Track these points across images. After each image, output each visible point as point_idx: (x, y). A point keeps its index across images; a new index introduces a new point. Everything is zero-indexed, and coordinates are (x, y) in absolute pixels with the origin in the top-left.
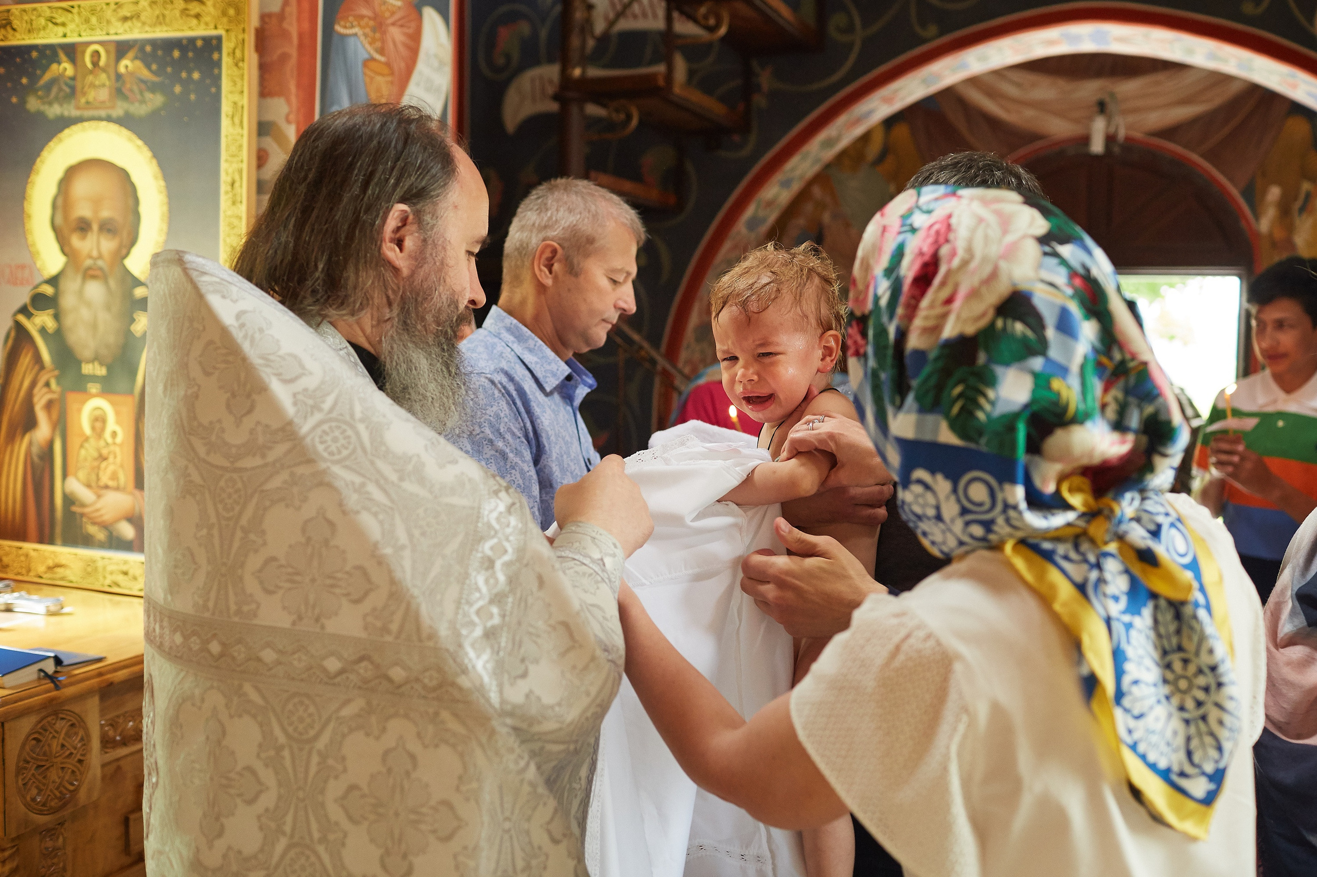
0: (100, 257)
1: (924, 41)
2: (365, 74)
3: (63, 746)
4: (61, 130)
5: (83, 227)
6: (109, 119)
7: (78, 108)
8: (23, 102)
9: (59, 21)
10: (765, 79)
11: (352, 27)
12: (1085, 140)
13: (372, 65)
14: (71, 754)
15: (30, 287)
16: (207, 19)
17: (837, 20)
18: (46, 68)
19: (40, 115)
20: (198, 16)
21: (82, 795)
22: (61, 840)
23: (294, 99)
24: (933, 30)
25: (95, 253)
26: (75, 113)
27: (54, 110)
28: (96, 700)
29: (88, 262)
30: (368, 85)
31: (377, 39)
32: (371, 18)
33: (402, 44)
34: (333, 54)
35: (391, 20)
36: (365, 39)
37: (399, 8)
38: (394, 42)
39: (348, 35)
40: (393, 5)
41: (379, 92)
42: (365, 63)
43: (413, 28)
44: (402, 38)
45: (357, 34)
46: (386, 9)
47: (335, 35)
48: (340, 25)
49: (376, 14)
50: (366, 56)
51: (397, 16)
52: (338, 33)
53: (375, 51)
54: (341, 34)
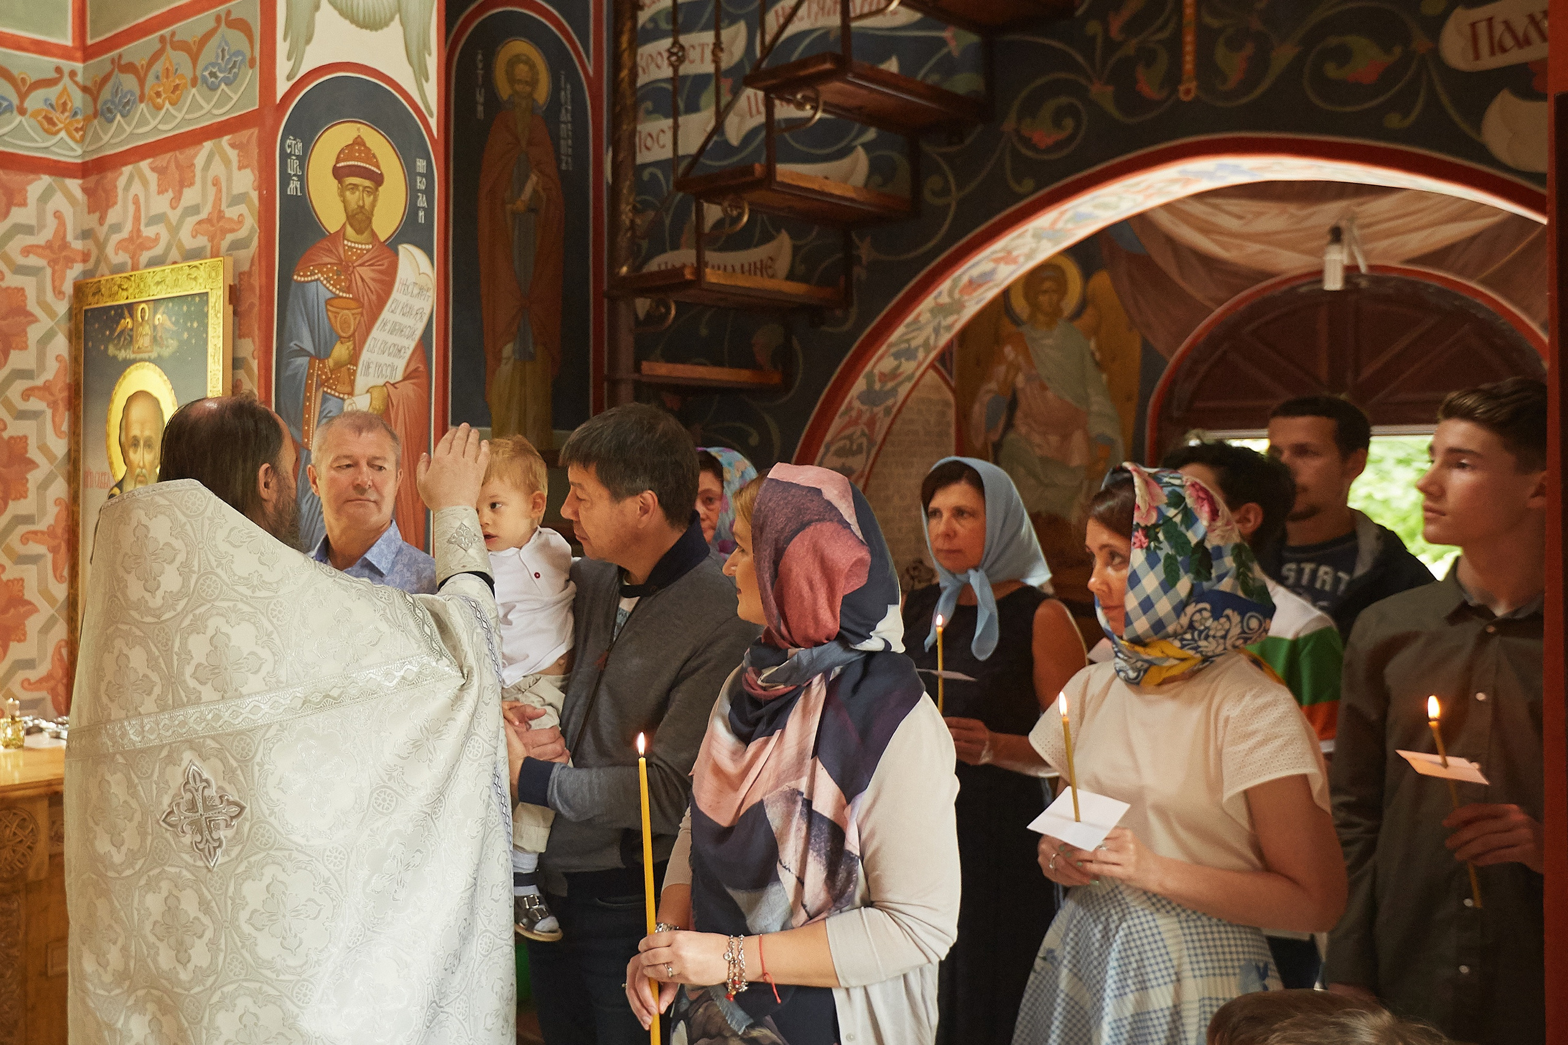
0: (144, 467)
1: (1021, 197)
2: (327, 310)
3: (15, 834)
4: (124, 370)
5: (135, 443)
6: (149, 360)
7: (134, 352)
8: (106, 349)
9: (125, 287)
10: (865, 251)
11: (313, 274)
12: (1318, 275)
13: (336, 302)
14: (21, 841)
15: (108, 490)
16: (200, 280)
17: (933, 182)
18: (118, 323)
19: (115, 357)
20: (195, 279)
21: (31, 874)
22: (16, 904)
23: (257, 339)
24: (1029, 183)
25: (141, 464)
26: (132, 356)
27: (122, 354)
28: (46, 803)
29: (138, 470)
30: (333, 320)
31: (343, 281)
32: (334, 264)
33: (373, 279)
34: (291, 299)
35: (359, 262)
36: (329, 282)
37: (368, 251)
38: (363, 280)
39: (308, 282)
40: (361, 249)
41: (345, 323)
42: (328, 302)
43: (386, 265)
44: (372, 275)
45: (318, 279)
46: (353, 254)
47: (293, 283)
48: (299, 275)
49: (341, 260)
50: (330, 295)
51: (366, 258)
52: (296, 281)
53: (340, 290)
54: (300, 282)
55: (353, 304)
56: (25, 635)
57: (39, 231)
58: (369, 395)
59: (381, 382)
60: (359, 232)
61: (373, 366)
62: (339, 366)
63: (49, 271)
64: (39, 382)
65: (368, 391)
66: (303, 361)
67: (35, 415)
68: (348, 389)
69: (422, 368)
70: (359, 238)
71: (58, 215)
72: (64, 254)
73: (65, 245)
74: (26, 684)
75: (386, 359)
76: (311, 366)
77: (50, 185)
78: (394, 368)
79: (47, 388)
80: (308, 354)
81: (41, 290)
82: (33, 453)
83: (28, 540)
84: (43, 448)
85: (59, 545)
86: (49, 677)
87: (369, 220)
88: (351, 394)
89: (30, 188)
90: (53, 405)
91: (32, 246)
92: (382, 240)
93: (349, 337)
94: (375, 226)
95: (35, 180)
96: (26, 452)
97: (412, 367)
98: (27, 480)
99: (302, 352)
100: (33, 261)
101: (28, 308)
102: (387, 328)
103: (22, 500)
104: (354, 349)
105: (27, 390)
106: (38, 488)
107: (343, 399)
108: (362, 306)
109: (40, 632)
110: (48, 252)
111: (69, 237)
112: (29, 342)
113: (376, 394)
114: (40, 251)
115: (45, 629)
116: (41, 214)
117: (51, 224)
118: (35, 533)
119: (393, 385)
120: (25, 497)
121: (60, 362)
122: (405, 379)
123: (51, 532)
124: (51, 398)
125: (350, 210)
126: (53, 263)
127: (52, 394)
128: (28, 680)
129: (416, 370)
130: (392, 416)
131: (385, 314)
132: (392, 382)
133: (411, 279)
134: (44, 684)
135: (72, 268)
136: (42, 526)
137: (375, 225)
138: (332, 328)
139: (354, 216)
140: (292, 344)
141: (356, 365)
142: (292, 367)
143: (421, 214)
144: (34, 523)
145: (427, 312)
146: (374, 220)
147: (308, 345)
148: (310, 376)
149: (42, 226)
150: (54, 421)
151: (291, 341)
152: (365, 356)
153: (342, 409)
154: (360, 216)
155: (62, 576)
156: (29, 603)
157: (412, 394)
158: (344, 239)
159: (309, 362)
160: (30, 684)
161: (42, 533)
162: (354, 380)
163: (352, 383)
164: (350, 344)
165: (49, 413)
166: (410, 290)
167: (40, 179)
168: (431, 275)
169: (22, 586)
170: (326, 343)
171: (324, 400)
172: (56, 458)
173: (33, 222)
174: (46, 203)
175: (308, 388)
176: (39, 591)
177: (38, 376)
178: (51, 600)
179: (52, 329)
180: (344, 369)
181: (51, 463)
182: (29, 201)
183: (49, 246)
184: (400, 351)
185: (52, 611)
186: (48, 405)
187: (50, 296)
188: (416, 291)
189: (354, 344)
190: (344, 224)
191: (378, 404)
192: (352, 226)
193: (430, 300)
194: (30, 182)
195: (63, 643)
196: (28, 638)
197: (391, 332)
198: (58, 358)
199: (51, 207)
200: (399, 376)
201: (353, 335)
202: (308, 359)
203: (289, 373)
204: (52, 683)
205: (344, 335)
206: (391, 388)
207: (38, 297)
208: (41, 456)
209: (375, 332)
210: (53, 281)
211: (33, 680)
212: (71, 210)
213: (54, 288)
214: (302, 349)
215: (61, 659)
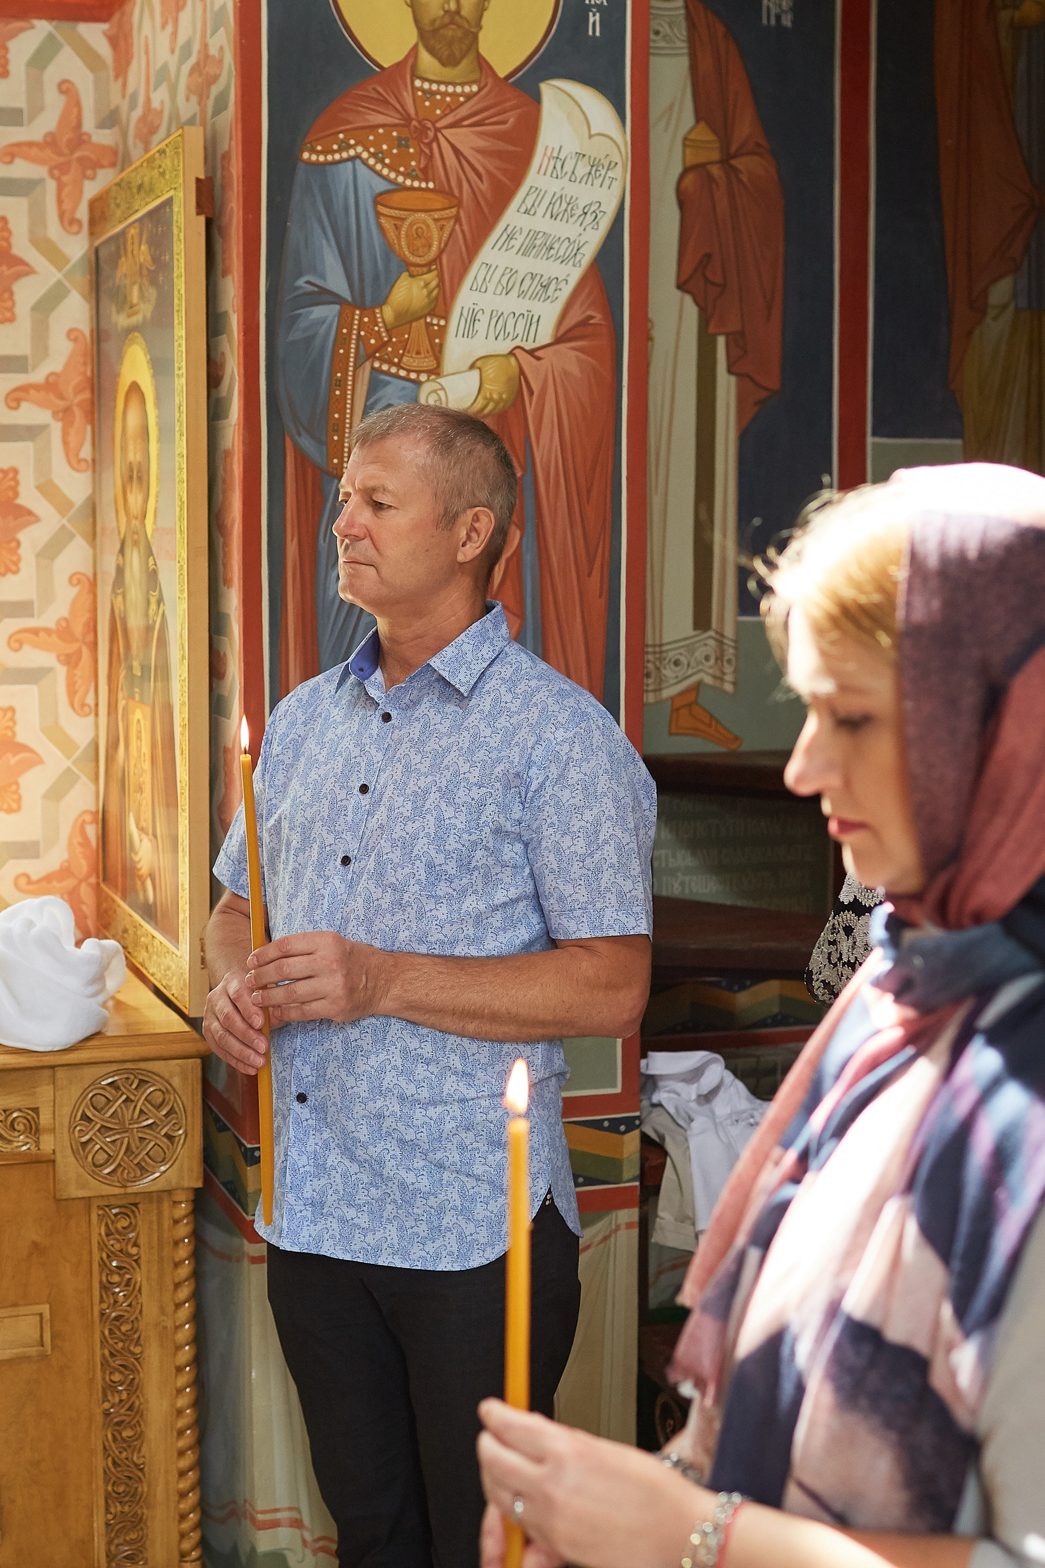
0: (137, 517)
2: (378, 214)
6: (138, 327)
9: (118, 201)
11: (346, 147)
13: (397, 198)
15: (115, 557)
16: (167, 176)
20: (164, 173)
23: (236, 276)
25: (135, 512)
26: (127, 323)
27: (120, 321)
29: (133, 523)
30: (391, 234)
31: (412, 157)
32: (394, 126)
33: (479, 151)
34: (296, 196)
35: (450, 119)
36: (382, 161)
37: (469, 97)
38: (457, 152)
39: (335, 163)
40: (454, 95)
41: (419, 237)
42: (378, 199)
43: (511, 120)
44: (481, 143)
45: (358, 156)
46: (436, 105)
47: (301, 167)
48: (313, 151)
49: (408, 119)
50: (382, 186)
51: (463, 112)
52: (309, 163)
53: (406, 175)
54: (317, 164)
55: (438, 201)
56: (19, 800)
57: (32, 118)
58: (475, 373)
59: (504, 347)
60: (448, 61)
61: (484, 319)
62: (406, 319)
63: (51, 186)
64: (38, 376)
65: (472, 367)
66: (326, 312)
67: (31, 432)
68: (430, 363)
69: (598, 318)
70: (448, 73)
71: (66, 88)
72: (78, 154)
73: (80, 139)
74: (23, 881)
75: (512, 303)
76: (344, 320)
77: (50, 38)
78: (532, 321)
79: (51, 385)
80: (335, 298)
81: (37, 218)
82: (29, 497)
83: (21, 643)
84: (48, 489)
85: (79, 652)
86: (65, 872)
87: (473, 39)
88: (436, 371)
89: (12, 45)
90: (64, 415)
91: (19, 145)
92: (502, 74)
93: (429, 264)
94: (484, 49)
95: (22, 30)
96: (16, 495)
97: (575, 316)
98: (19, 544)
99: (324, 296)
100: (21, 169)
101: (15, 251)
102: (517, 243)
103: (10, 576)
104: (441, 284)
105: (17, 389)
106: (39, 555)
107: (418, 383)
108: (459, 205)
109: (46, 797)
110: (48, 153)
111: (88, 125)
112: (17, 310)
113: (490, 370)
114: (34, 151)
115: (56, 793)
116: (35, 87)
117: (54, 103)
118: (35, 631)
119: (531, 352)
120: (16, 572)
121: (75, 340)
122: (559, 340)
123: (64, 631)
124: (61, 404)
125: (426, 21)
126: (58, 171)
127: (61, 397)
128: (27, 876)
129: (584, 323)
130: (530, 412)
131: (512, 216)
132: (529, 346)
133: (571, 146)
134: (55, 884)
135: (93, 178)
136: (48, 619)
137: (488, 45)
138: (389, 249)
139: (435, 32)
140: (301, 282)
141: (446, 316)
142: (302, 324)
143: (594, 18)
144: (32, 615)
145: (610, 208)
146: (482, 35)
147: (337, 282)
148: (342, 341)
149: (37, 108)
150: (65, 443)
151: (300, 275)
152: (465, 298)
153: (416, 400)
154: (449, 33)
155: (83, 705)
156: (24, 748)
157: (575, 370)
158: (414, 76)
159: (340, 314)
160: (30, 882)
161: (48, 631)
162: (441, 346)
163: (438, 352)
164: (432, 278)
165: (56, 428)
166: (568, 167)
167: (33, 27)
168: (618, 138)
169: (12, 719)
170: (376, 278)
171: (375, 385)
172: (70, 504)
173: (20, 102)
174: (43, 68)
175: (340, 363)
176: (43, 730)
177: (35, 366)
178: (65, 744)
179: (59, 284)
180: (418, 325)
181: (62, 513)
182: (12, 67)
183: (51, 141)
184: (546, 287)
185: (68, 763)
186: (55, 414)
187: (54, 229)
188: (582, 169)
189: (441, 276)
190: (415, 49)
191: (497, 389)
192: (431, 51)
193: (617, 187)
194: (13, 35)
195: (88, 818)
196: (24, 804)
197: (525, 251)
198: (72, 334)
199: (52, 75)
200: (545, 334)
201: (438, 259)
202: (336, 308)
203: (296, 335)
204: (69, 883)
205: (413, 259)
206: (525, 359)
207: (32, 232)
208: (45, 503)
209: (489, 253)
210: (60, 202)
211: (34, 877)
212: (90, 77)
213: (61, 216)
214: (324, 291)
215: (86, 841)
